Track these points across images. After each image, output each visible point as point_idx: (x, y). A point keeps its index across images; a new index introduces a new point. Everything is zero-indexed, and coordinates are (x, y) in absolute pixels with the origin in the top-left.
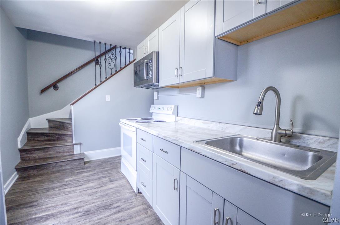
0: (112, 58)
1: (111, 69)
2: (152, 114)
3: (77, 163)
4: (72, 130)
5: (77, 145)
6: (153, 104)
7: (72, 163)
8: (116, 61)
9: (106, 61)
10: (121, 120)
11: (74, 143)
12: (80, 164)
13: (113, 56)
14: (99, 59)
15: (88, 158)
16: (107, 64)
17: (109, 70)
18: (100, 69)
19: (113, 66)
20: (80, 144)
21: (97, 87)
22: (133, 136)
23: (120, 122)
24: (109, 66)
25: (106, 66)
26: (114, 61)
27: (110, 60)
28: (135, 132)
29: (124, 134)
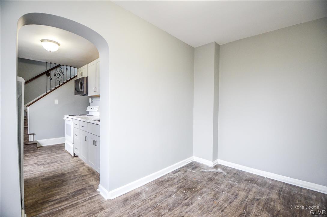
0: (60, 73)
1: (59, 81)
2: (88, 112)
3: (32, 147)
4: (27, 124)
5: (31, 135)
6: (90, 106)
7: (28, 147)
8: (63, 75)
9: (55, 76)
10: (65, 116)
11: (29, 133)
12: (34, 147)
13: (61, 72)
14: (50, 72)
15: (40, 144)
16: (56, 77)
17: (57, 82)
18: (51, 81)
19: (60, 79)
20: (34, 134)
21: (47, 94)
22: (71, 124)
23: (64, 117)
24: (58, 79)
25: (55, 79)
26: (62, 76)
27: (59, 75)
28: (72, 122)
29: (67, 124)
